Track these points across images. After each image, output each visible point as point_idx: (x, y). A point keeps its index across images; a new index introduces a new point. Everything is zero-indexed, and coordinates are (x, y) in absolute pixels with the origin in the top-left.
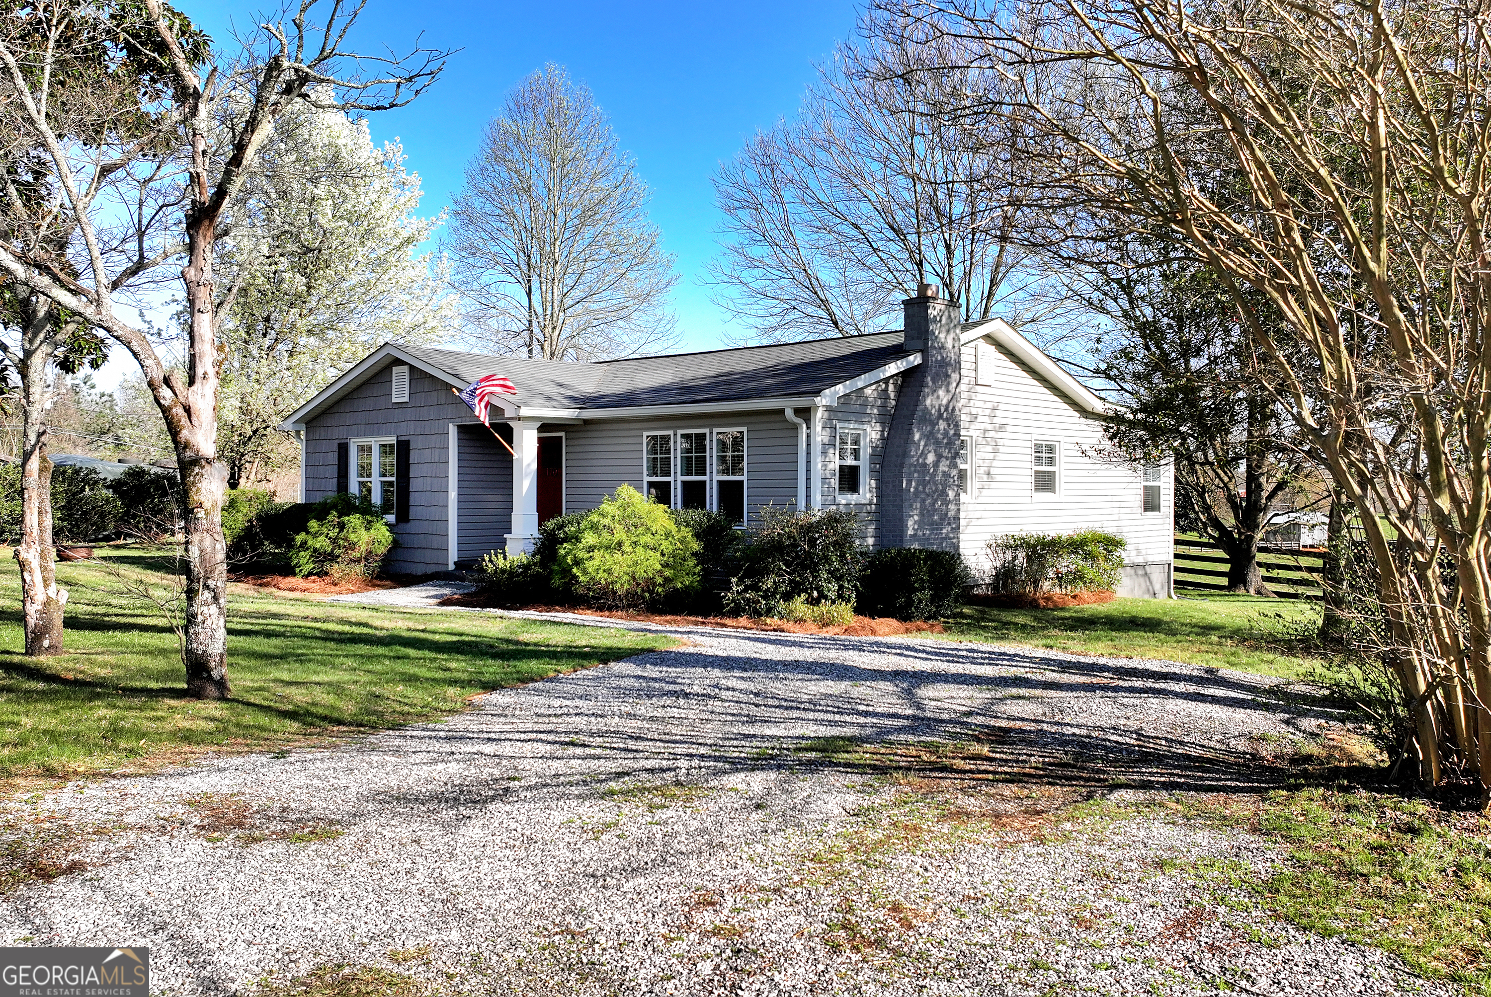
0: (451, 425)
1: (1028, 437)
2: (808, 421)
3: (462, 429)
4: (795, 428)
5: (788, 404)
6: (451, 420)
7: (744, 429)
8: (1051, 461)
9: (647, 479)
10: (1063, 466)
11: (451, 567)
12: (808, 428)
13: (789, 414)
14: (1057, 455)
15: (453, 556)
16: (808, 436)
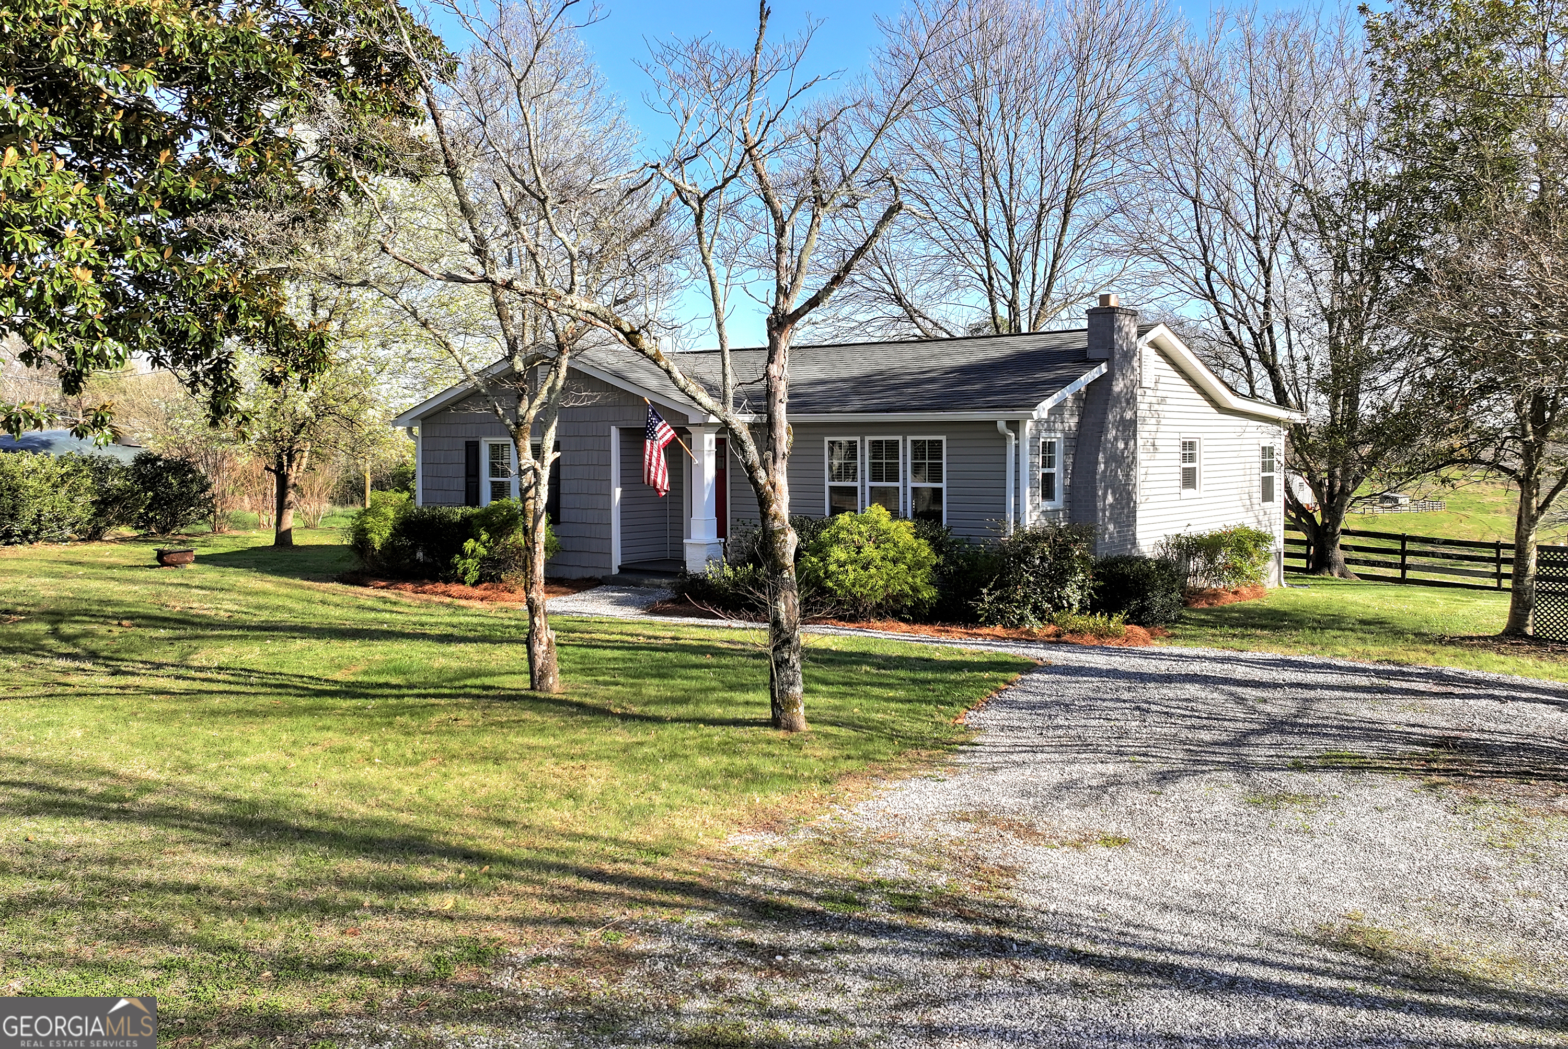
0: (613, 429)
1: (1177, 436)
2: (1016, 432)
3: (624, 431)
4: (1004, 438)
5: (1001, 417)
6: (614, 422)
7: (943, 438)
8: (1192, 458)
9: (828, 484)
10: (1203, 462)
11: (615, 571)
12: (1017, 439)
13: (1001, 425)
14: (1197, 452)
15: (617, 560)
16: (1017, 446)
